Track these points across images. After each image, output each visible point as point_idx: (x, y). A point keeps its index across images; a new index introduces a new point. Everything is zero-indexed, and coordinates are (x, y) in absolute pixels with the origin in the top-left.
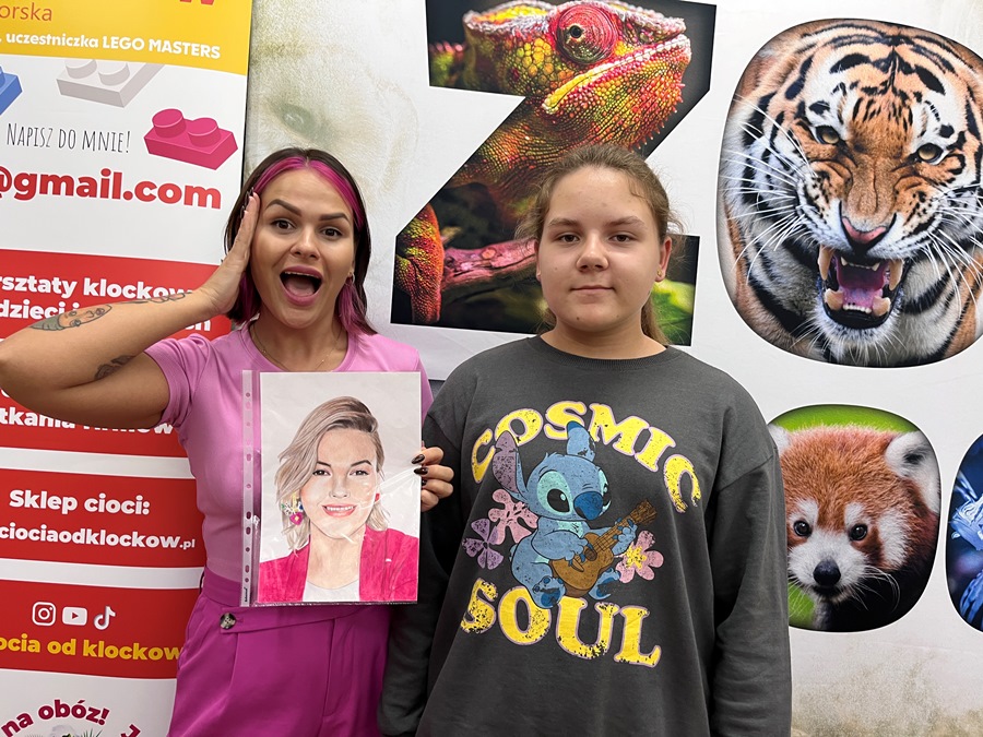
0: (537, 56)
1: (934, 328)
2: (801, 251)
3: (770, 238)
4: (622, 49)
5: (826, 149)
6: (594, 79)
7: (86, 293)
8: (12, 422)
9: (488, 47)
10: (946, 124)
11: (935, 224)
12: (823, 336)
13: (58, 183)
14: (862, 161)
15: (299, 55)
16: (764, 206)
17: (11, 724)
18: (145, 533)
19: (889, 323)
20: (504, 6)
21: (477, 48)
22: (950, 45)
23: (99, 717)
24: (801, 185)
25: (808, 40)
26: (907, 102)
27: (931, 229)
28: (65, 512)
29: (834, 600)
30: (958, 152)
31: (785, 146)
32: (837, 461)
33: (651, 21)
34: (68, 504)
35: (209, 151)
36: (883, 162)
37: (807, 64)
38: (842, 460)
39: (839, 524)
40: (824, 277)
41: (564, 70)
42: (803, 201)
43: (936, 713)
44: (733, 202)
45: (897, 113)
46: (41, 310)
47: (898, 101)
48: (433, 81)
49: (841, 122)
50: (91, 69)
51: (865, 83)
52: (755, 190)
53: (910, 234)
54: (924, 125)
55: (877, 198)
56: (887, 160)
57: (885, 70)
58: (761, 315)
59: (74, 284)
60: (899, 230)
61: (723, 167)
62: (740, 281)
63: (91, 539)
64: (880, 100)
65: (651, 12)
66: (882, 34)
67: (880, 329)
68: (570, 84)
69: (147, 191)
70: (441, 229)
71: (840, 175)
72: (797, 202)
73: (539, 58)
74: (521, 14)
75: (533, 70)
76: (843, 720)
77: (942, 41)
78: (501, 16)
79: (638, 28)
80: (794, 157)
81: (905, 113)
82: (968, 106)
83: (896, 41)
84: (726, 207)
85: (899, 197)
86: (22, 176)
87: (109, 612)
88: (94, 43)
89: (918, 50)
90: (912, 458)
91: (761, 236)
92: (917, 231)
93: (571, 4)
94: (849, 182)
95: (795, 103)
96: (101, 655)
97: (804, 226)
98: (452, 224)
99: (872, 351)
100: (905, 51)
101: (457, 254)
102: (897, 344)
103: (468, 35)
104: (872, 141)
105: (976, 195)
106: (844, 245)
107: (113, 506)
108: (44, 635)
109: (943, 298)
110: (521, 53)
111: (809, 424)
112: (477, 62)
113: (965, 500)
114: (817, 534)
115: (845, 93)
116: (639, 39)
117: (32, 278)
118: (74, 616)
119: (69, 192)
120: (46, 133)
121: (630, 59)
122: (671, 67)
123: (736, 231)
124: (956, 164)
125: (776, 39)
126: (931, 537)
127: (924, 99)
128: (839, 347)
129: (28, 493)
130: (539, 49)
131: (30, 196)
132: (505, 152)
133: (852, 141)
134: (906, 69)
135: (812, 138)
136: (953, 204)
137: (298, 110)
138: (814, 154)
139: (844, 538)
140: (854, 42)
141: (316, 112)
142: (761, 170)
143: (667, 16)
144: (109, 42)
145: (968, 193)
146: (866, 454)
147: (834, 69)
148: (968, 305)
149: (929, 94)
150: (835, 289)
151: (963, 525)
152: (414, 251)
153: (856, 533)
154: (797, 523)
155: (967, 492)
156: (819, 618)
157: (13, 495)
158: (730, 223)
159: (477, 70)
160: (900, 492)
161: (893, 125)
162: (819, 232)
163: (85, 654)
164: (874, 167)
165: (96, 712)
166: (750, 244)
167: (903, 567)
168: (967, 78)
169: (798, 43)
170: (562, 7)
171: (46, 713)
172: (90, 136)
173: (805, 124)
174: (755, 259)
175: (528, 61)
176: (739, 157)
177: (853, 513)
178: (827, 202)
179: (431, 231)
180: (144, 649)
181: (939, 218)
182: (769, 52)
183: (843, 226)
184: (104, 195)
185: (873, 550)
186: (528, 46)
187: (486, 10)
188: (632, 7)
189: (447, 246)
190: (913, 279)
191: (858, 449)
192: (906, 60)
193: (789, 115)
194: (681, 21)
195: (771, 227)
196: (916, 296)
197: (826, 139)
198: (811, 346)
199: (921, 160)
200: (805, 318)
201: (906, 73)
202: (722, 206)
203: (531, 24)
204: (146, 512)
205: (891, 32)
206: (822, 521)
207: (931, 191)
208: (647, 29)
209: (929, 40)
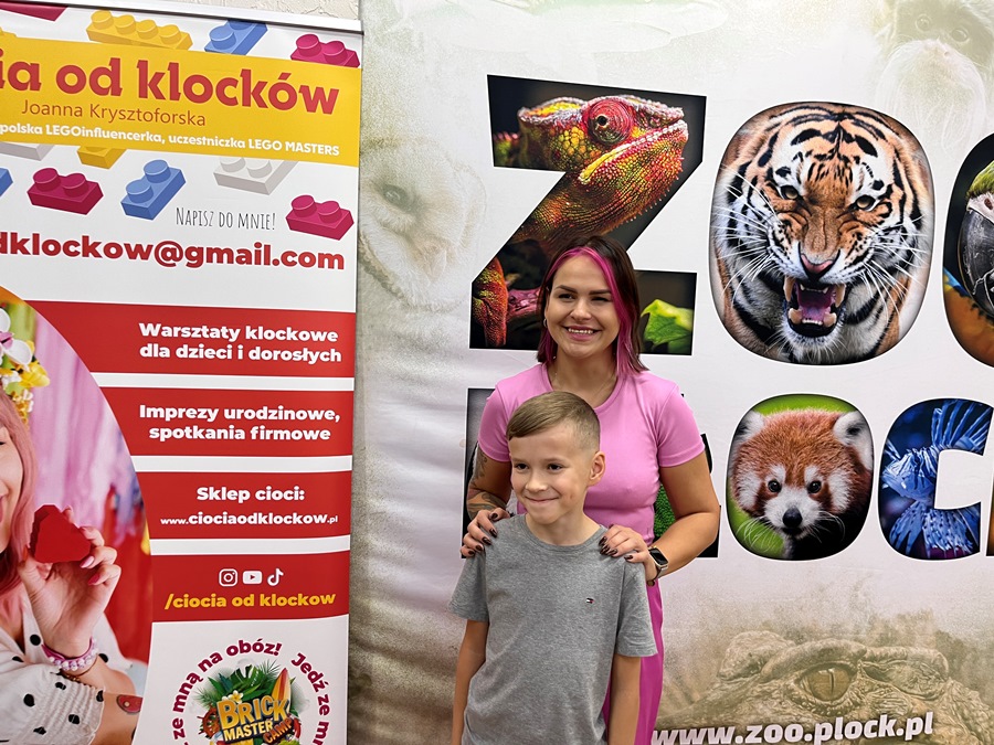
0: (574, 139)
1: (869, 334)
2: (770, 280)
3: (749, 272)
4: (637, 132)
5: (789, 203)
6: (617, 156)
7: (248, 337)
8: (195, 437)
9: (537, 135)
10: (878, 180)
11: (869, 256)
12: (788, 343)
13: (221, 254)
14: (815, 211)
15: (395, 146)
16: (744, 248)
17: (206, 661)
18: (302, 513)
19: (835, 331)
20: (548, 103)
21: (528, 135)
22: (882, 118)
23: (274, 650)
24: (770, 231)
25: (775, 121)
26: (849, 164)
27: (866, 260)
28: (241, 501)
29: (798, 538)
30: (887, 200)
31: (758, 201)
32: (799, 436)
33: (657, 110)
34: (243, 496)
35: (334, 226)
36: (831, 212)
37: (774, 139)
38: (803, 434)
39: (801, 482)
40: (788, 300)
41: (594, 151)
42: (772, 243)
43: (874, 617)
44: (721, 245)
45: (840, 173)
46: (213, 352)
47: (842, 164)
48: (497, 164)
49: (800, 182)
50: (240, 165)
51: (817, 152)
52: (738, 236)
53: (851, 265)
54: (861, 182)
55: (826, 238)
56: (833, 210)
57: (832, 141)
58: (743, 330)
59: (238, 331)
60: (842, 262)
61: (713, 219)
62: (727, 305)
63: (262, 520)
64: (828, 163)
65: (658, 103)
66: (830, 112)
67: (829, 337)
68: (599, 161)
69: (290, 259)
70: (505, 276)
71: (799, 222)
72: (768, 244)
73: (575, 141)
74: (561, 108)
75: (571, 151)
76: (805, 625)
77: (876, 115)
78: (546, 111)
79: (649, 116)
80: (765, 210)
81: (847, 172)
82: (895, 165)
83: (840, 117)
84: (716, 250)
85: (842, 237)
86: (191, 249)
87: (279, 572)
88: (241, 144)
89: (858, 123)
90: (853, 431)
91: (742, 271)
92: (855, 263)
93: (598, 99)
94: (805, 227)
95: (765, 169)
96: (274, 604)
97: (773, 262)
98: (513, 272)
99: (823, 353)
100: (848, 125)
101: (517, 294)
102: (841, 347)
103: (522, 126)
104: (823, 196)
105: (900, 232)
106: (802, 275)
107: (278, 495)
108: (228, 594)
109: (875, 312)
110: (562, 138)
111: (779, 409)
112: (529, 147)
113: (892, 460)
114: (785, 490)
115: (802, 160)
116: (650, 125)
117: (205, 327)
118: (252, 577)
119: (230, 261)
120: (208, 215)
121: (643, 140)
122: (674, 145)
123: (723, 268)
124: (884, 209)
125: (751, 121)
126: (867, 487)
127: (861, 161)
128: (799, 351)
129: (211, 489)
130: (574, 135)
131: (199, 264)
132: (552, 215)
133: (807, 196)
134: (849, 139)
135: (778, 195)
136: (882, 240)
137: (395, 188)
138: (780, 207)
139: (804, 491)
140: (809, 120)
141: (409, 190)
142: (741, 222)
143: (669, 106)
144: (254, 144)
145: (894, 231)
146: (820, 429)
147: (794, 142)
148: (893, 316)
149: (865, 157)
150: (796, 308)
151: (890, 478)
152: (485, 293)
153: (813, 488)
154: (770, 483)
155: (893, 454)
156: (787, 551)
157: (200, 491)
158: (719, 262)
159: (529, 153)
160: (844, 456)
161: (838, 183)
162: (784, 266)
163: (262, 605)
164: (824, 215)
165: (272, 646)
166: (734, 277)
167: (847, 511)
168: (894, 142)
169: (767, 123)
170: (592, 102)
171: (232, 651)
172: (244, 217)
173: (773, 185)
174: (737, 288)
175: (567, 144)
176: (725, 211)
177: (811, 473)
178: (790, 243)
179: (497, 277)
180: (306, 598)
181: (872, 251)
182: (746, 131)
183: (801, 261)
184: (258, 262)
185: (825, 499)
186: (566, 133)
187: (535, 106)
188: (644, 100)
189: (510, 288)
190: (852, 298)
191: (814, 426)
192: (848, 132)
193: (761, 178)
194: (680, 109)
195: (749, 264)
196: (855, 310)
197: (789, 196)
198: (780, 352)
199: (858, 208)
200: (775, 331)
201: (848, 142)
202: (713, 249)
203: (568, 116)
204: (302, 498)
205: (837, 110)
206: (788, 480)
207: (866, 232)
208: (655, 117)
209: (866, 115)
